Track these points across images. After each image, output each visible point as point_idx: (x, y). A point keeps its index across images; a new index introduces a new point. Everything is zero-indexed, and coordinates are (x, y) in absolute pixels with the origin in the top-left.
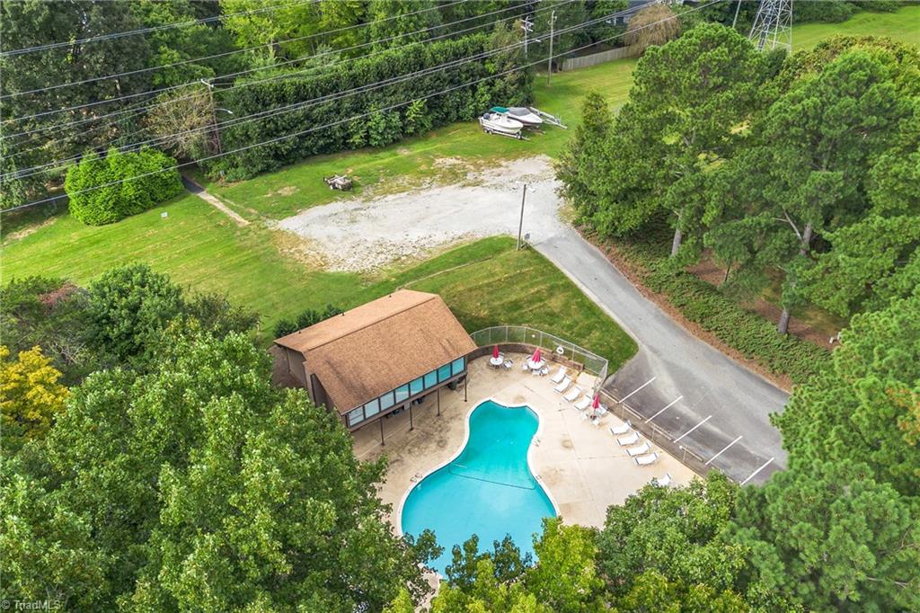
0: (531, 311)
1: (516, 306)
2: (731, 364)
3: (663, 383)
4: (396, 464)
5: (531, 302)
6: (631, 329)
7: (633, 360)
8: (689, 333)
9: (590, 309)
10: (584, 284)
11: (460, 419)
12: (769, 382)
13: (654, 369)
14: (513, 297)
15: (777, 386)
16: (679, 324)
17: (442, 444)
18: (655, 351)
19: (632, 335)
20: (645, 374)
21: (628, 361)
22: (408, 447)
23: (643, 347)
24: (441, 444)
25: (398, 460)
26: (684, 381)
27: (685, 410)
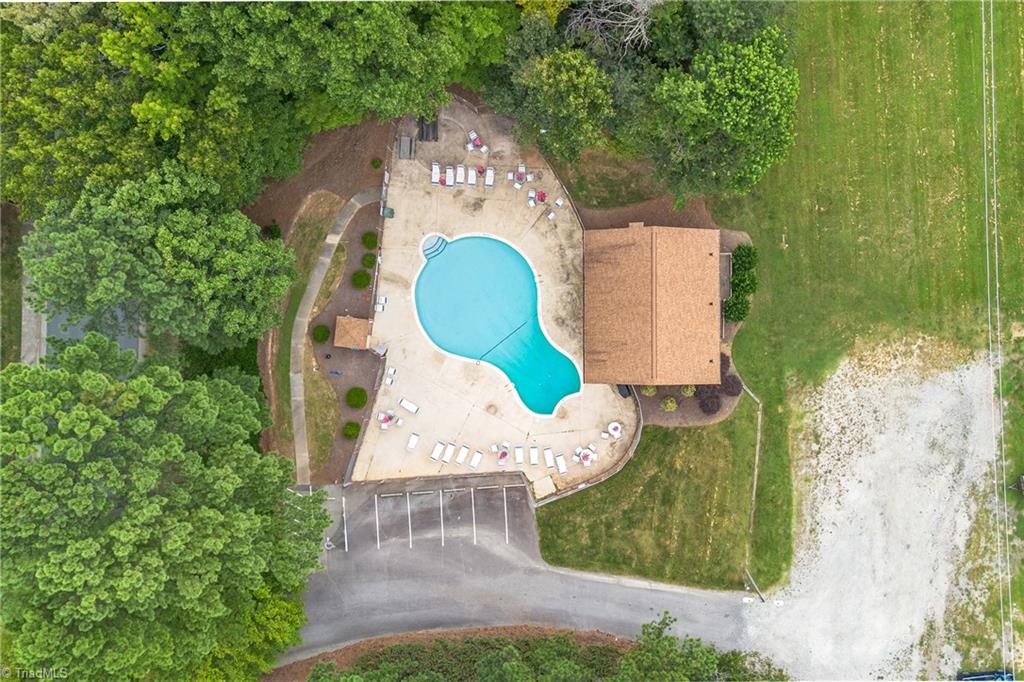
0: (653, 509)
1: (668, 500)
2: (476, 621)
3: (497, 542)
4: (565, 276)
5: (663, 518)
6: (568, 577)
7: (537, 544)
8: (530, 624)
9: (615, 563)
10: (652, 590)
11: (575, 353)
12: (439, 630)
13: (515, 551)
14: (679, 506)
15: (431, 631)
16: (546, 626)
17: (561, 322)
18: (532, 572)
19: (562, 571)
20: (517, 539)
21: (539, 539)
22: (575, 295)
23: (542, 566)
24: (560, 320)
25: (568, 279)
26: (488, 563)
27: (462, 532)
